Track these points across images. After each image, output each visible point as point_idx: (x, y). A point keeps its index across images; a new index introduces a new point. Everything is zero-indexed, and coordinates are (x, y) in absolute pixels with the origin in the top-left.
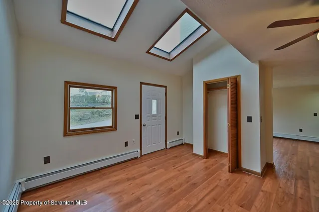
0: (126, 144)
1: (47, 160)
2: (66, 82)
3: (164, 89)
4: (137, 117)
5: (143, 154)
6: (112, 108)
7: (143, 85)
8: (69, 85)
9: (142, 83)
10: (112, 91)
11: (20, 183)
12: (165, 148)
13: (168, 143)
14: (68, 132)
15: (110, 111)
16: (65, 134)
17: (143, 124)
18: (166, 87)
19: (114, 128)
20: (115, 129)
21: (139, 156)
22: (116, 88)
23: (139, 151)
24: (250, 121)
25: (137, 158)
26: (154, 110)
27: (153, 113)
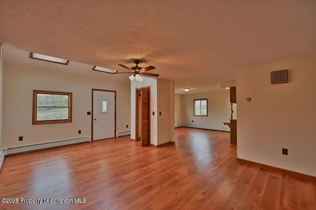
0: (80, 132)
1: (21, 139)
3: (114, 93)
4: (89, 113)
5: (94, 140)
6: (68, 107)
7: (94, 91)
8: (36, 92)
9: (93, 90)
10: (69, 95)
11: (4, 150)
12: (114, 136)
13: (117, 133)
14: (35, 122)
15: (67, 109)
16: (34, 123)
17: (94, 119)
18: (115, 92)
19: (69, 121)
20: (71, 121)
21: (90, 141)
22: (71, 93)
23: (90, 137)
24: (154, 115)
25: (88, 142)
26: (104, 109)
27: (103, 111)
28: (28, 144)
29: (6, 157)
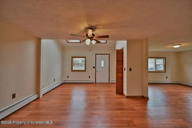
0: (89, 77)
2: (72, 57)
4: (94, 67)
5: (96, 82)
7: (97, 55)
9: (96, 54)
13: (110, 80)
15: (84, 65)
18: (109, 54)
19: (85, 71)
23: (94, 80)
24: (125, 70)
25: (93, 83)
26: (103, 65)
27: (102, 66)
28: (71, 80)
29: (63, 83)
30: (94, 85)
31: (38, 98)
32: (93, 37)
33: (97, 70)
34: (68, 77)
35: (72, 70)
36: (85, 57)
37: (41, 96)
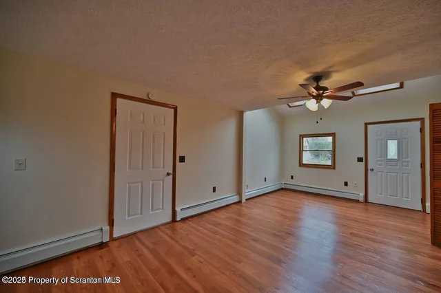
0: (346, 184)
2: (300, 136)
4: (360, 160)
5: (369, 201)
6: (332, 150)
7: (369, 126)
9: (366, 124)
18: (421, 120)
19: (332, 167)
21: (362, 200)
23: (362, 194)
25: (357, 201)
26: (392, 154)
27: (389, 157)
29: (282, 189)
30: (361, 206)
31: (240, 202)
32: (323, 93)
33: (370, 167)
34: (292, 177)
35: (301, 165)
36: (333, 135)
37: (244, 201)
